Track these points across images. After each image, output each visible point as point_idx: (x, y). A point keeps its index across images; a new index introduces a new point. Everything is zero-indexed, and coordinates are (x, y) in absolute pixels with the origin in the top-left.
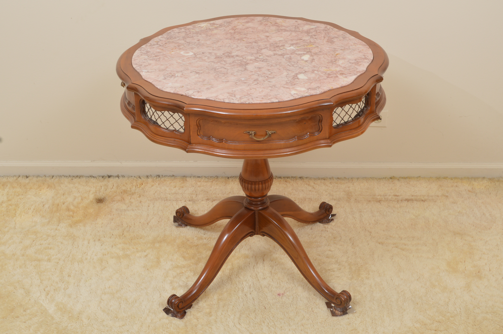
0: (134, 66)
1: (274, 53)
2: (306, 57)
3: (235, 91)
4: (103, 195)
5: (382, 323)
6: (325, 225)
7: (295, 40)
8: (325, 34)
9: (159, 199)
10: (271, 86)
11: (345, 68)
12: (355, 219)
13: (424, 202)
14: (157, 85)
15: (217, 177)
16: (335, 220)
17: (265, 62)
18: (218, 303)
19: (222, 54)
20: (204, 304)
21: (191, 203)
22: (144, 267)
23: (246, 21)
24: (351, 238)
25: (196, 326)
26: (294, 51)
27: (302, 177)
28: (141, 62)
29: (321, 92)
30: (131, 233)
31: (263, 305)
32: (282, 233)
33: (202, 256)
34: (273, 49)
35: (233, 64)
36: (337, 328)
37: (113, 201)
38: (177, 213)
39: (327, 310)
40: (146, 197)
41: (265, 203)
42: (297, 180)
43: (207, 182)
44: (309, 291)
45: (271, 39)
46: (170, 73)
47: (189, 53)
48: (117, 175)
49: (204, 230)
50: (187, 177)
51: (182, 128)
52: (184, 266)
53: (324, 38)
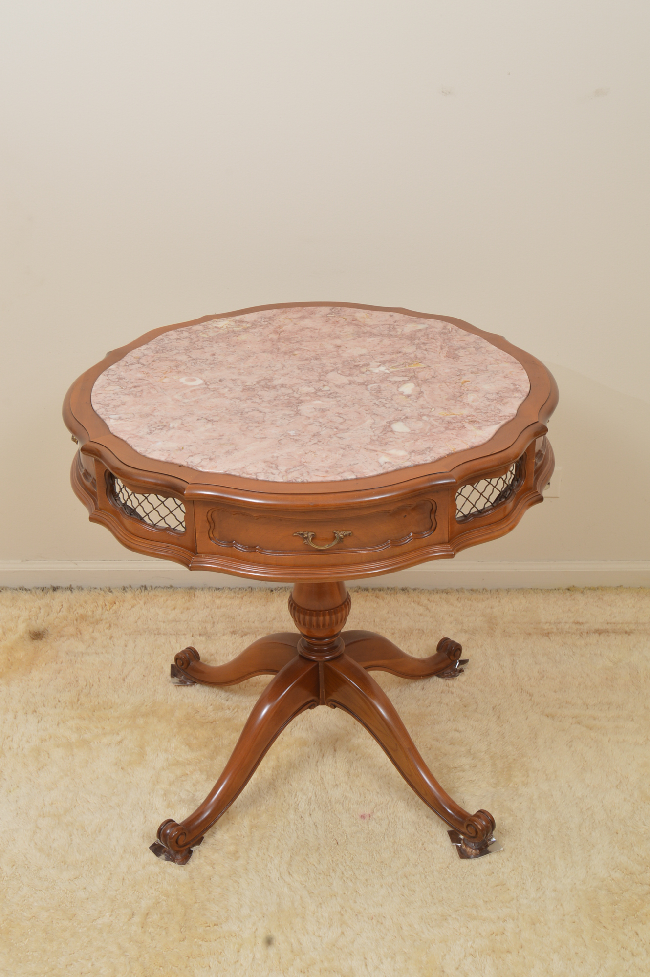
0: (95, 407)
1: (349, 380)
2: (408, 388)
3: (277, 457)
4: (44, 624)
5: (552, 871)
6: (447, 680)
7: (389, 354)
8: (444, 340)
9: (145, 632)
10: (343, 446)
11: (479, 409)
12: (502, 669)
13: (629, 635)
14: (135, 446)
15: (250, 588)
16: (467, 672)
17: (332, 398)
18: (251, 833)
19: (255, 383)
20: (224, 835)
21: (203, 638)
22: (116, 764)
23: (299, 315)
24: (495, 707)
25: (210, 879)
26: (386, 375)
27: (407, 589)
28: (108, 398)
29: (433, 458)
30: (92, 698)
31: (334, 838)
32: (368, 703)
33: (222, 742)
34: (348, 372)
35: (274, 403)
36: (468, 882)
37: (61, 636)
38: (178, 661)
39: (452, 847)
40: (121, 627)
41: (336, 647)
42: (396, 594)
43: (233, 598)
44: (417, 809)
45: (345, 351)
46: (160, 422)
47: (195, 380)
48: (69, 586)
49: (226, 691)
50: (196, 588)
51: (180, 525)
52: (189, 762)
53: (442, 349)
